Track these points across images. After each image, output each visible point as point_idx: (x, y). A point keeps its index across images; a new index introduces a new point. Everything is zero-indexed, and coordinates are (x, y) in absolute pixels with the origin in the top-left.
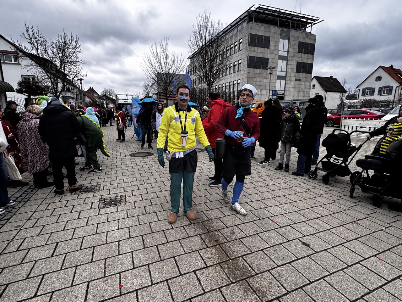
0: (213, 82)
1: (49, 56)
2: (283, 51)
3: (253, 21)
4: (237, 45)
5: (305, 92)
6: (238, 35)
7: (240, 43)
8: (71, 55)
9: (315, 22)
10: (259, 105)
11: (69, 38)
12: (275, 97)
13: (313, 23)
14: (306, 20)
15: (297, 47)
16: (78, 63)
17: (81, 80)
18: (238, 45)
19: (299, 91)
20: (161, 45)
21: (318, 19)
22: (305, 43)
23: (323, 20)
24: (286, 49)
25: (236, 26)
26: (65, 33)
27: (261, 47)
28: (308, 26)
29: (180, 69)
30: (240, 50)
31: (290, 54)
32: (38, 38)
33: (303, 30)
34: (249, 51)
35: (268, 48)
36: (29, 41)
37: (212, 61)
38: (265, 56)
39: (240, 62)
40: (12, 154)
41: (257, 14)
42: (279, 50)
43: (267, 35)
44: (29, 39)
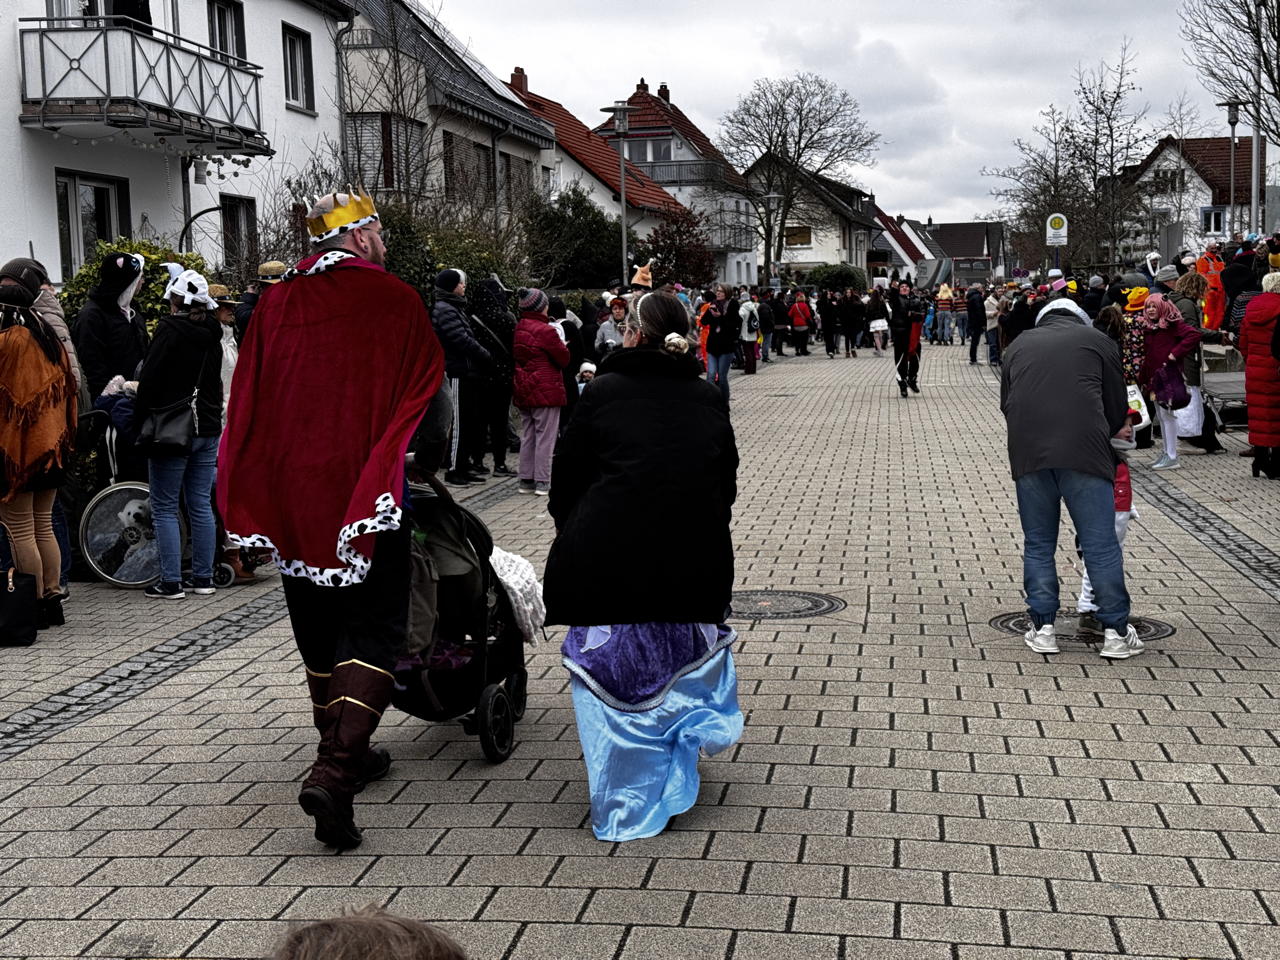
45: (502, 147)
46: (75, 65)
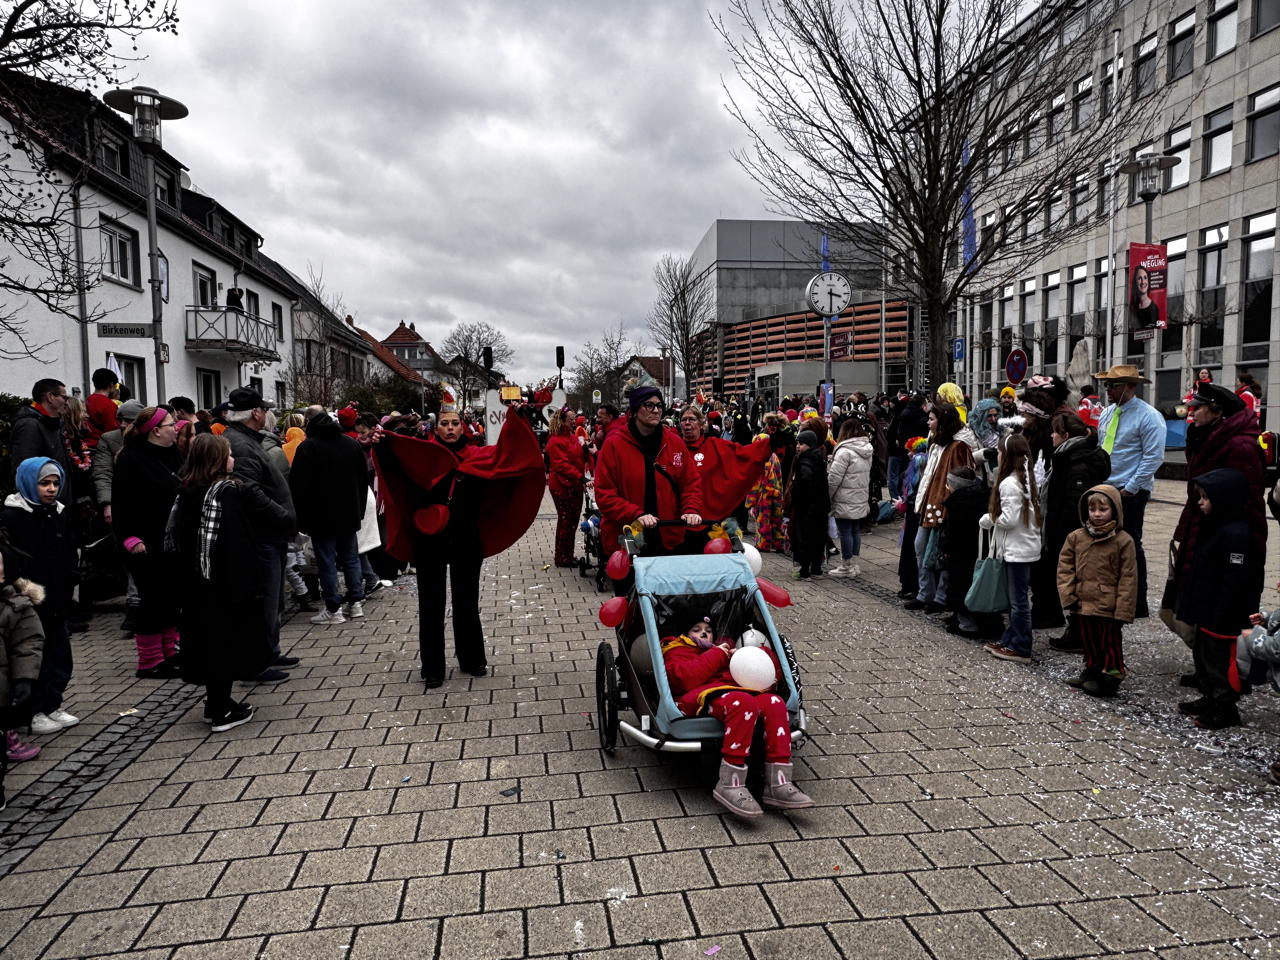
45: (353, 354)
46: (211, 326)
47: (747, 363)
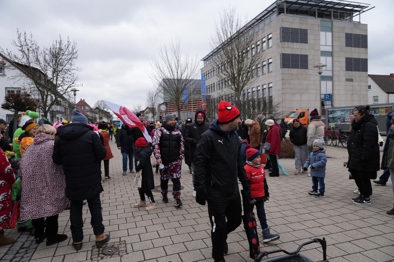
0: (243, 87)
1: (41, 64)
2: (326, 45)
3: (284, 13)
4: (265, 42)
5: (361, 95)
6: (266, 29)
7: (269, 39)
8: (66, 62)
9: (364, 10)
10: (301, 114)
11: (65, 43)
12: (329, 103)
13: (361, 10)
14: (351, 8)
15: (344, 40)
16: (74, 70)
17: (75, 91)
18: (267, 41)
19: (353, 94)
20: (172, 46)
21: (368, 5)
22: (355, 35)
23: (374, 7)
24: (329, 43)
25: (263, 20)
26: (61, 38)
27: (297, 42)
28: (354, 15)
29: (196, 73)
30: (270, 46)
31: (336, 49)
32: (30, 45)
33: (349, 19)
34: (282, 47)
35: (306, 42)
36: (20, 48)
37: (240, 61)
38: (304, 53)
39: (270, 61)
40: (4, 195)
41: (288, 4)
42: (321, 44)
43: (303, 27)
44: (21, 47)
47: (171, 111)
